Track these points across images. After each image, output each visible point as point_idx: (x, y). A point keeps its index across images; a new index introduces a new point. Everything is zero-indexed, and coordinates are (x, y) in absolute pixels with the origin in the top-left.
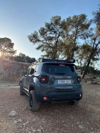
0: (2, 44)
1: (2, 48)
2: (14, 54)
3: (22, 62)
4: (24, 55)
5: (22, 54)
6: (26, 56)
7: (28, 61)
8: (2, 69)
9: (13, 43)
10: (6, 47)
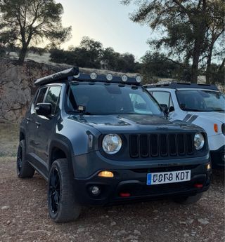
0: (26, 8)
1: (25, 22)
2: (63, 40)
3: (91, 67)
4: (98, 45)
5: (91, 42)
6: (104, 47)
7: (110, 64)
8: (23, 89)
9: (59, 5)
10: (37, 16)
